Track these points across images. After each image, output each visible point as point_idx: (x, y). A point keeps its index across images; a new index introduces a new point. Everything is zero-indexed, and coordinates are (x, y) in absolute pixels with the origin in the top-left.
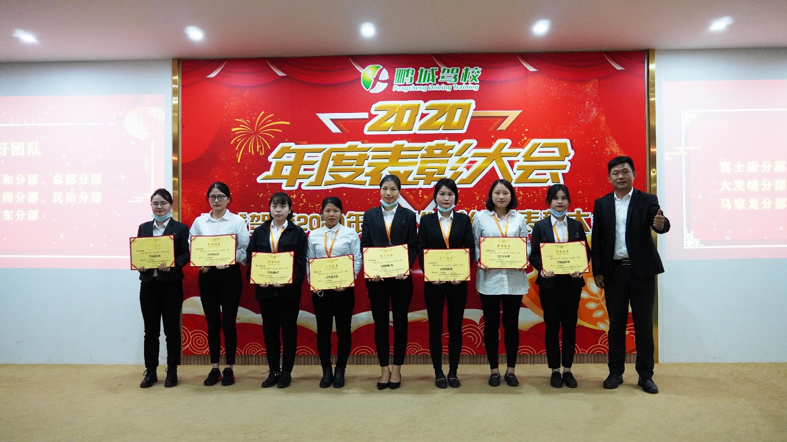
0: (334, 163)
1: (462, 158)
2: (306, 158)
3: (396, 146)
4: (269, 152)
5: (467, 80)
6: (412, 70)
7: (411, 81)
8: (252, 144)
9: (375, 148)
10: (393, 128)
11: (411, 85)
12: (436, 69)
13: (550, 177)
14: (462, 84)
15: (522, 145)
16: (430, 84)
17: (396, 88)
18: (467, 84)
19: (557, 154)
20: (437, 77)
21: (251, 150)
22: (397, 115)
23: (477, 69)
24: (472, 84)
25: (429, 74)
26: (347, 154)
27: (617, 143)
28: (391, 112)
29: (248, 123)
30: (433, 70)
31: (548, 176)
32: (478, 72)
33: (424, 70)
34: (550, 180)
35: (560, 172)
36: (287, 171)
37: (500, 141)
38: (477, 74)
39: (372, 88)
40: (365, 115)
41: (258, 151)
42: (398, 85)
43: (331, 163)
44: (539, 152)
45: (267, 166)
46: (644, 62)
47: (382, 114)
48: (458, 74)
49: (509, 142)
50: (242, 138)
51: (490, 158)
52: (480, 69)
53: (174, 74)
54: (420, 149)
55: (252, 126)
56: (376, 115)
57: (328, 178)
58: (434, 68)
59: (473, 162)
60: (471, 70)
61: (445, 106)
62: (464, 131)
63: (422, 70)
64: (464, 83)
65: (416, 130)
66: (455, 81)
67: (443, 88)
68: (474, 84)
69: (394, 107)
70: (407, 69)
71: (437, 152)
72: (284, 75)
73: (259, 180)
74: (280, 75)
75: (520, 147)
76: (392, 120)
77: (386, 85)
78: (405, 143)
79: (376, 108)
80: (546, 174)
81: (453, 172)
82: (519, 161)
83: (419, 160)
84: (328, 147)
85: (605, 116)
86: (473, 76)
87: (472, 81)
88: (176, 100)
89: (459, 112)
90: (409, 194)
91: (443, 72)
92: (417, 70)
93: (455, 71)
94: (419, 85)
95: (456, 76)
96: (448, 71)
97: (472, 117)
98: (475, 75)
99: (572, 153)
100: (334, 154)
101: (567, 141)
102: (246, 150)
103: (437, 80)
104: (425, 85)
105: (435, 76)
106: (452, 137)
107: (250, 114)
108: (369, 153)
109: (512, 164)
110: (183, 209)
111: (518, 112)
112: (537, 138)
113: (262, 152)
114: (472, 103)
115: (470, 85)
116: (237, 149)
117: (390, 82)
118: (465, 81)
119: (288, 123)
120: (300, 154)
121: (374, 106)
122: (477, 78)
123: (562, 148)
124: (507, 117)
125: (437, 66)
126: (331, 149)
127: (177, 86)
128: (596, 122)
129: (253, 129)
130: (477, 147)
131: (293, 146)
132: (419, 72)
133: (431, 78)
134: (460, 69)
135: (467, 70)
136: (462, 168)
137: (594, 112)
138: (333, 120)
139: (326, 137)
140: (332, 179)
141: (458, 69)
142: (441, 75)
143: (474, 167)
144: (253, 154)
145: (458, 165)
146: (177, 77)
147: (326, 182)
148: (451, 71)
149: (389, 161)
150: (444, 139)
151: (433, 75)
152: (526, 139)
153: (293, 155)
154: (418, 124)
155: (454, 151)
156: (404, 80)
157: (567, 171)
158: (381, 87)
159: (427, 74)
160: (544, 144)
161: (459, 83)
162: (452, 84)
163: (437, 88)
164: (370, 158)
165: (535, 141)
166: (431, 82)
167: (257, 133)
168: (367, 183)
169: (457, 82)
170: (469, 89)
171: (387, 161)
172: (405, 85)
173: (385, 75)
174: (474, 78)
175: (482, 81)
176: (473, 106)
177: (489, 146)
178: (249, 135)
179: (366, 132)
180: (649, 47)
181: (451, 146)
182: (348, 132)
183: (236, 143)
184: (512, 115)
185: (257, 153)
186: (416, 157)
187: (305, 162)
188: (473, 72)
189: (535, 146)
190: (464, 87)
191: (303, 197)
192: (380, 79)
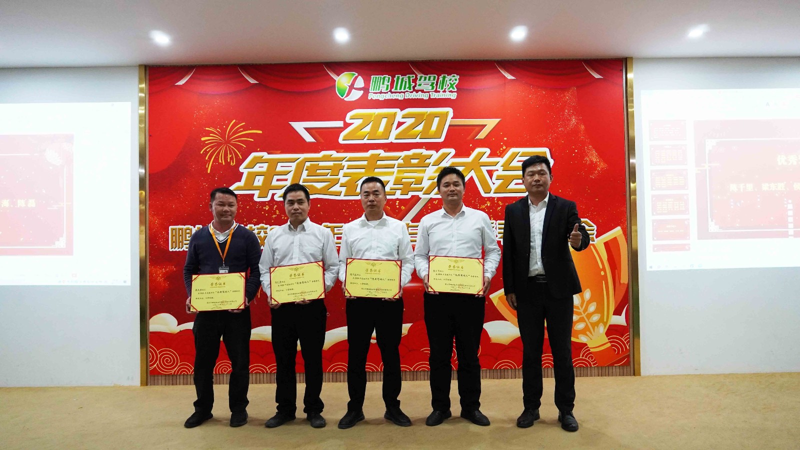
0: (308, 173)
2: (279, 168)
3: (372, 155)
4: (239, 163)
5: (444, 88)
6: (388, 77)
7: (387, 89)
8: (222, 153)
9: (350, 158)
10: (369, 137)
11: (387, 93)
12: (413, 77)
14: (439, 92)
15: (501, 154)
16: (407, 91)
17: (371, 96)
18: (445, 91)
20: (414, 84)
21: (222, 160)
22: (373, 124)
23: (454, 76)
24: (450, 92)
25: (406, 82)
26: (322, 164)
27: (596, 151)
28: (367, 121)
29: (218, 131)
30: (409, 78)
32: (456, 80)
33: (401, 77)
36: (259, 181)
37: (478, 150)
38: (454, 81)
39: (346, 97)
40: (340, 124)
41: (229, 161)
42: (374, 93)
43: (305, 173)
45: (239, 177)
46: (622, 70)
47: (357, 123)
48: (435, 82)
49: (488, 151)
50: (212, 147)
51: (468, 167)
52: (457, 77)
53: (140, 83)
54: (397, 159)
55: (222, 135)
56: (351, 124)
58: (411, 76)
60: (448, 78)
61: (422, 115)
62: (442, 140)
63: (398, 77)
64: (441, 91)
65: (392, 139)
66: (433, 88)
67: (420, 96)
69: (370, 116)
70: (382, 77)
71: (414, 161)
72: (256, 82)
74: (252, 82)
75: (499, 156)
76: (368, 129)
77: (362, 92)
78: (382, 153)
79: (351, 117)
81: (431, 181)
82: (497, 170)
83: (396, 169)
84: (302, 156)
85: (584, 124)
86: (450, 83)
87: (449, 89)
88: (142, 110)
89: (436, 120)
91: (420, 80)
92: (393, 77)
93: (432, 78)
94: (395, 93)
96: (425, 79)
97: (450, 126)
98: (452, 83)
100: (308, 164)
101: (547, 150)
102: (216, 160)
103: (414, 87)
104: (402, 92)
105: (412, 83)
106: (429, 146)
107: (220, 122)
108: (344, 163)
109: (490, 173)
110: (150, 222)
111: (497, 121)
112: (516, 147)
113: (233, 162)
114: (450, 111)
115: (448, 93)
116: (207, 159)
117: (366, 90)
118: (442, 88)
119: (260, 132)
120: (273, 164)
121: (349, 115)
122: (454, 86)
124: (485, 125)
125: (414, 73)
126: (305, 159)
127: (143, 95)
128: (575, 131)
129: (224, 137)
130: (455, 156)
131: (265, 155)
132: (395, 79)
133: (407, 86)
134: (437, 77)
135: (444, 78)
137: (574, 121)
138: (307, 129)
139: (299, 145)
141: (435, 77)
142: (418, 82)
144: (224, 164)
146: (143, 86)
148: (427, 79)
149: (366, 171)
150: (421, 148)
151: (410, 85)
152: (504, 148)
153: (266, 165)
154: (394, 133)
155: (432, 160)
156: (380, 88)
158: (356, 95)
159: (403, 81)
160: (523, 153)
161: (436, 91)
162: (429, 92)
163: (414, 96)
164: (345, 168)
165: (513, 150)
167: (228, 142)
168: (343, 194)
170: (446, 97)
171: (363, 170)
172: (381, 93)
173: (360, 83)
174: (452, 86)
175: (460, 89)
176: (451, 114)
177: (468, 155)
178: (219, 144)
179: (341, 141)
180: (627, 56)
181: (428, 155)
182: (323, 141)
183: (206, 152)
184: (491, 123)
185: (228, 163)
186: (393, 167)
187: (278, 172)
188: (450, 80)
189: (515, 155)
190: (441, 95)
191: (276, 209)
192: (355, 87)
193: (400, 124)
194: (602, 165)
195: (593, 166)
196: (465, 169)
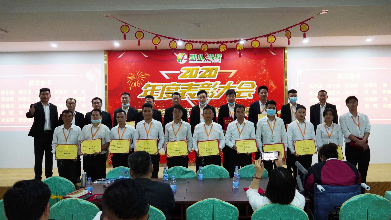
0: (167, 90)
1: (215, 88)
2: (156, 88)
3: (190, 84)
4: (142, 86)
6: (196, 55)
7: (196, 59)
8: (135, 82)
9: (182, 85)
10: (189, 77)
11: (196, 61)
12: (205, 55)
13: (248, 95)
14: (215, 60)
15: (238, 83)
16: (203, 60)
17: (190, 62)
18: (217, 60)
19: (251, 87)
20: (205, 57)
21: (135, 86)
22: (190, 72)
23: (220, 54)
26: (172, 87)
27: (273, 82)
28: (188, 71)
29: (133, 75)
31: (247, 95)
32: (221, 56)
33: (201, 55)
35: (252, 93)
37: (229, 82)
39: (181, 62)
40: (178, 72)
43: (166, 90)
44: (244, 86)
45: (141, 92)
46: (283, 52)
47: (185, 72)
48: (213, 56)
49: (233, 82)
50: (132, 81)
53: (105, 55)
54: (199, 85)
55: (135, 76)
56: (182, 72)
57: (164, 96)
59: (219, 90)
60: (218, 55)
61: (208, 69)
62: (216, 78)
63: (200, 55)
65: (197, 78)
66: (212, 59)
67: (208, 62)
69: (189, 69)
70: (194, 55)
71: (205, 86)
72: (148, 57)
73: (138, 97)
74: (146, 57)
75: (237, 84)
76: (188, 74)
77: (186, 60)
78: (194, 83)
81: (212, 93)
84: (164, 84)
85: (268, 72)
89: (214, 71)
90: (195, 102)
91: (208, 56)
92: (198, 55)
93: (212, 55)
94: (199, 61)
95: (212, 57)
97: (219, 73)
98: (220, 57)
99: (256, 86)
100: (167, 87)
101: (254, 82)
102: (133, 85)
103: (205, 59)
104: (201, 60)
106: (211, 80)
110: (109, 108)
111: (236, 71)
112: (243, 81)
113: (139, 86)
114: (219, 67)
115: (218, 60)
116: (130, 85)
117: (188, 60)
118: (216, 59)
119: (149, 75)
120: (154, 87)
121: (182, 69)
122: (220, 58)
123: (252, 84)
124: (232, 73)
126: (165, 85)
127: (106, 61)
128: (265, 75)
129: (136, 78)
130: (221, 84)
131: (151, 84)
132: (199, 56)
133: (203, 58)
135: (217, 55)
136: (215, 92)
137: (265, 71)
138: (166, 74)
139: (163, 80)
140: (166, 96)
141: (213, 55)
143: (219, 92)
145: (213, 91)
146: (106, 58)
147: (164, 97)
148: (210, 55)
149: (188, 90)
150: (208, 81)
152: (239, 81)
153: (151, 87)
154: (198, 75)
155: (212, 86)
156: (193, 58)
157: (254, 93)
158: (184, 62)
160: (246, 83)
161: (214, 60)
162: (211, 60)
163: (206, 62)
164: (180, 88)
165: (242, 82)
166: (203, 59)
167: (137, 79)
169: (213, 59)
170: (217, 62)
171: (187, 89)
172: (193, 61)
173: (186, 57)
174: (219, 58)
175: (222, 59)
176: (219, 68)
177: (225, 84)
178: (134, 80)
179: (179, 78)
180: (284, 46)
181: (211, 84)
182: (172, 78)
183: (129, 83)
184: (234, 72)
185: (137, 87)
186: (198, 88)
187: (156, 90)
188: (219, 56)
189: (243, 84)
190: (215, 62)
191: (155, 103)
192: (184, 58)
193: (200, 72)
194: (275, 87)
195: (272, 87)
196: (224, 89)
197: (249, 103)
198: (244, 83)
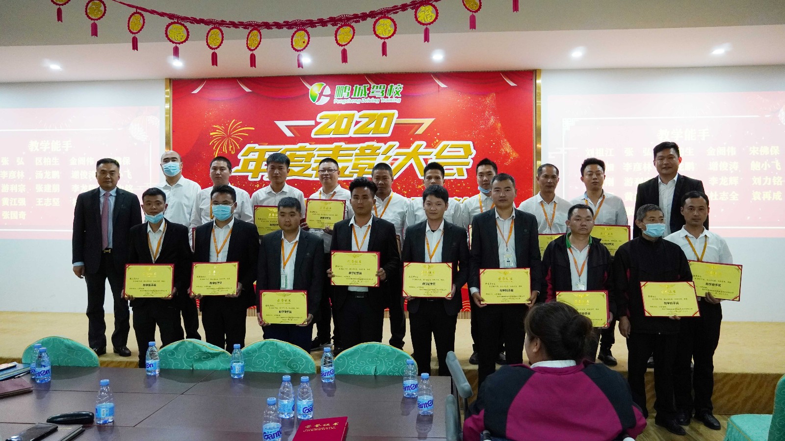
1: (387, 156)
3: (336, 147)
4: (238, 152)
5: (392, 94)
6: (348, 87)
7: (348, 96)
8: (226, 144)
9: (319, 148)
10: (334, 132)
11: (348, 98)
12: (368, 86)
15: (435, 146)
16: (363, 97)
17: (336, 101)
18: (392, 97)
19: (462, 153)
20: (368, 92)
21: (225, 150)
22: (337, 122)
23: (399, 85)
24: (396, 97)
25: (362, 90)
27: (510, 144)
28: (332, 120)
29: (222, 128)
30: (365, 87)
31: (455, 171)
32: (401, 88)
33: (358, 87)
34: (457, 174)
35: (464, 168)
36: (252, 166)
37: (417, 143)
38: (399, 89)
39: (317, 101)
40: (312, 123)
41: (230, 150)
42: (338, 99)
44: (448, 152)
45: (237, 162)
46: (532, 79)
47: (325, 122)
48: (385, 90)
49: (424, 143)
50: (218, 140)
51: (409, 156)
52: (402, 86)
53: (166, 89)
54: (355, 149)
55: (226, 131)
56: (320, 123)
58: (366, 85)
59: (396, 159)
60: (394, 87)
61: (374, 115)
62: (389, 135)
63: (356, 87)
64: (389, 97)
65: (351, 134)
66: (383, 95)
67: (373, 101)
68: (397, 97)
69: (335, 116)
70: (344, 86)
71: (367, 151)
74: (247, 91)
75: (433, 148)
76: (333, 127)
77: (328, 98)
78: (343, 145)
79: (321, 117)
80: (453, 169)
82: (431, 159)
83: (354, 157)
84: (284, 147)
85: (500, 123)
86: (396, 91)
87: (395, 95)
88: (167, 106)
89: (385, 120)
91: (373, 89)
92: (353, 86)
93: (382, 87)
94: (355, 98)
95: (383, 91)
96: (377, 88)
97: (395, 124)
98: (398, 91)
99: (474, 152)
101: (471, 143)
102: (221, 149)
103: (368, 94)
104: (359, 98)
106: (379, 140)
107: (224, 122)
108: (315, 152)
111: (432, 120)
112: (447, 140)
113: (233, 151)
114: (396, 112)
115: (394, 98)
116: (214, 148)
118: (390, 95)
119: (253, 129)
120: (262, 153)
121: (319, 116)
122: (399, 93)
123: (466, 148)
124: (423, 124)
125: (369, 83)
126: (286, 149)
127: (169, 97)
128: (493, 128)
129: (226, 133)
131: (257, 146)
132: (354, 88)
133: (363, 93)
134: (386, 86)
135: (392, 86)
137: (492, 120)
138: (288, 127)
141: (384, 86)
142: (371, 90)
143: (397, 164)
148: (379, 88)
150: (373, 141)
151: (365, 91)
152: (437, 141)
153: (257, 154)
154: (353, 129)
155: (381, 151)
156: (343, 94)
158: (324, 101)
159: (360, 89)
160: (452, 145)
161: (385, 97)
162: (379, 98)
163: (368, 101)
164: (316, 156)
165: (444, 143)
167: (229, 136)
168: (314, 176)
170: (393, 102)
172: (343, 98)
173: (328, 91)
174: (397, 93)
175: (404, 95)
176: (396, 115)
177: (409, 146)
178: (223, 138)
179: (313, 136)
180: (536, 68)
181: (378, 147)
182: (299, 136)
183: (213, 144)
184: (427, 122)
185: (229, 152)
186: (351, 155)
188: (396, 88)
189: (445, 147)
190: (389, 100)
192: (324, 94)
194: (514, 155)
195: (507, 156)
196: (406, 158)
197: (458, 188)
198: (449, 146)
